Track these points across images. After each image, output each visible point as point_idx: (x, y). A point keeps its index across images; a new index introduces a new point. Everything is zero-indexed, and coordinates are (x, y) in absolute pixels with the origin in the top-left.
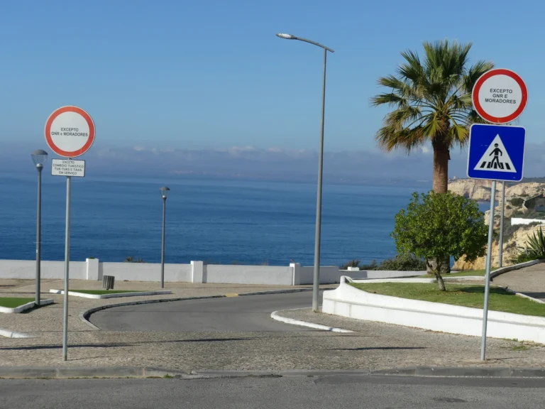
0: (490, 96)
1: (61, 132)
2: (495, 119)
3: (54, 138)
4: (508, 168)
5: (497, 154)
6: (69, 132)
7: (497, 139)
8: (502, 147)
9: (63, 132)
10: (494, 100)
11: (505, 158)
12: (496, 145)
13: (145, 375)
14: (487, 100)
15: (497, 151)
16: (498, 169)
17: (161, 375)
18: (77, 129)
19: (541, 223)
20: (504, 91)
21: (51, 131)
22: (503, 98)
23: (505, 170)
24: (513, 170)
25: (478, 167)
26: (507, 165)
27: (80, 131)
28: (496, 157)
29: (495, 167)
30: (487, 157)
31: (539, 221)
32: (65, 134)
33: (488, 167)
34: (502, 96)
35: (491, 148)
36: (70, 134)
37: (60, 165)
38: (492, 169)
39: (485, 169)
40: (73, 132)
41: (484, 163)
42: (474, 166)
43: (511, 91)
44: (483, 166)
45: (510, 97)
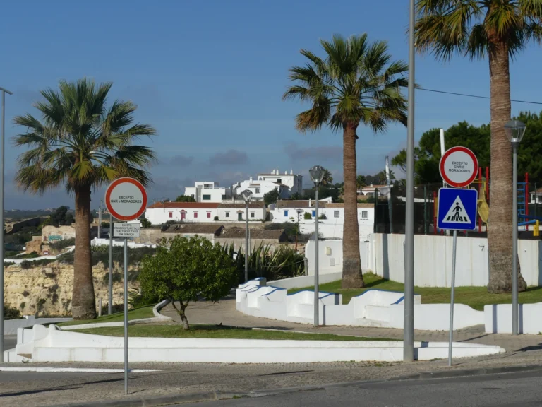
0: (452, 167)
1: (118, 200)
2: (456, 185)
3: (113, 205)
4: (466, 220)
5: (458, 210)
6: (125, 200)
7: (458, 199)
9: (121, 200)
10: (455, 170)
11: (463, 213)
12: (457, 203)
13: (217, 398)
14: (450, 170)
15: (458, 208)
16: (459, 222)
17: (231, 396)
18: (132, 197)
19: (14, 263)
20: (462, 163)
21: (111, 199)
22: (461, 169)
23: (464, 222)
24: (469, 222)
25: (445, 221)
26: (465, 218)
27: (135, 199)
28: (457, 213)
29: (457, 220)
30: (451, 213)
31: (12, 261)
32: (123, 201)
33: (452, 220)
34: (460, 167)
35: (454, 205)
36: (127, 201)
37: (120, 228)
38: (455, 222)
39: (450, 221)
40: (129, 199)
41: (449, 217)
42: (442, 220)
43: (466, 163)
44: (448, 219)
45: (466, 168)
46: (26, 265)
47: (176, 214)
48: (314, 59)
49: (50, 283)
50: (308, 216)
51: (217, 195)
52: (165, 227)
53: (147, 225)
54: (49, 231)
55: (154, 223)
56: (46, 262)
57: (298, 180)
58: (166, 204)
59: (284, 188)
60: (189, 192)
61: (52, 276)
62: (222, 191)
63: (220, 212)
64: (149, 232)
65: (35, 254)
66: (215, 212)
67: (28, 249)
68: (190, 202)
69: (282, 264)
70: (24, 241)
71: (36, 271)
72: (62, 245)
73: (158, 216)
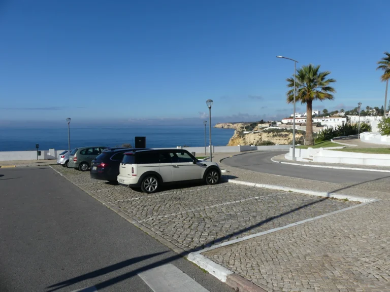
19: (252, 133)
46: (254, 133)
47: (290, 121)
49: (260, 137)
50: (323, 121)
51: (299, 116)
52: (287, 124)
53: (282, 123)
54: (260, 125)
55: (284, 123)
56: (259, 132)
57: (319, 112)
58: (287, 119)
59: (316, 114)
60: (292, 115)
61: (260, 135)
62: (301, 115)
63: (300, 120)
64: (283, 125)
65: (256, 131)
66: (299, 120)
67: (255, 129)
68: (293, 118)
69: (364, 128)
70: (253, 128)
71: (257, 134)
72: (263, 128)
73: (285, 121)
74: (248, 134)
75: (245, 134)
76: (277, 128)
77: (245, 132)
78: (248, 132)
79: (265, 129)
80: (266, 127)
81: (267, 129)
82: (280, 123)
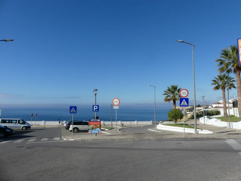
0: (182, 93)
2: (183, 97)
3: (114, 103)
8: (185, 101)
11: (185, 103)
13: (129, 140)
15: (184, 102)
17: (132, 140)
24: (187, 105)
25: (181, 105)
27: (118, 102)
29: (184, 105)
35: (183, 101)
37: (115, 107)
45: (186, 93)
47: (217, 105)
48: (216, 78)
52: (215, 107)
58: (216, 104)
60: (220, 102)
68: (220, 103)
72: (199, 110)
73: (214, 106)
74: (189, 114)
75: (188, 114)
76: (209, 110)
77: (187, 113)
78: (189, 113)
79: (200, 111)
80: (201, 110)
81: (202, 110)
82: (211, 107)
